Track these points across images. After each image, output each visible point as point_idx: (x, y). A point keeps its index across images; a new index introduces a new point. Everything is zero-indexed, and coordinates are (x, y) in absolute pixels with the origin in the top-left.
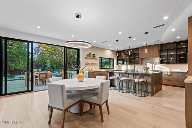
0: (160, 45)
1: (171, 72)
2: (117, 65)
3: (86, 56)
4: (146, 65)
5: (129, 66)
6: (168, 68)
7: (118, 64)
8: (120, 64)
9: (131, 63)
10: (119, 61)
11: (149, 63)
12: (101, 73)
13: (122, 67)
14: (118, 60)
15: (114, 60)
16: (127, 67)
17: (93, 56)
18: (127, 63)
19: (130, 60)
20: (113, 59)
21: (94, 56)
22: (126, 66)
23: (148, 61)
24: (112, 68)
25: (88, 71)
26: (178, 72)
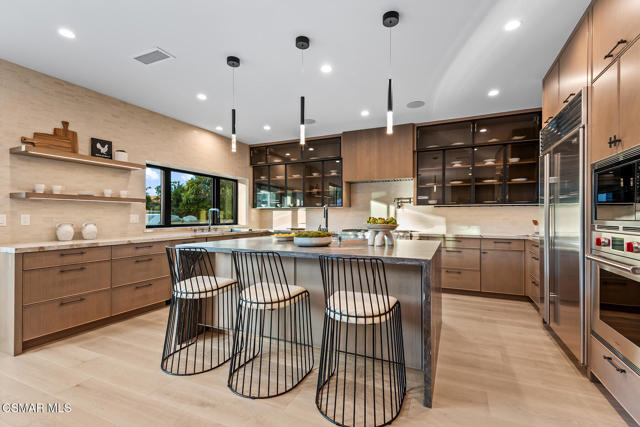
0: (418, 128)
1: (458, 239)
2: (254, 211)
3: (24, 141)
4: (368, 208)
5: (302, 212)
6: (442, 220)
7: (254, 205)
8: (263, 206)
9: (310, 200)
10: (263, 192)
11: (377, 200)
12: (141, 252)
13: (274, 219)
14: (257, 186)
15: (240, 185)
16: (295, 219)
17: (95, 152)
18: (294, 201)
19: (307, 185)
20: (236, 181)
21: (101, 150)
22: (290, 213)
23: (375, 195)
24: (231, 221)
25: (12, 250)
26: (481, 239)
